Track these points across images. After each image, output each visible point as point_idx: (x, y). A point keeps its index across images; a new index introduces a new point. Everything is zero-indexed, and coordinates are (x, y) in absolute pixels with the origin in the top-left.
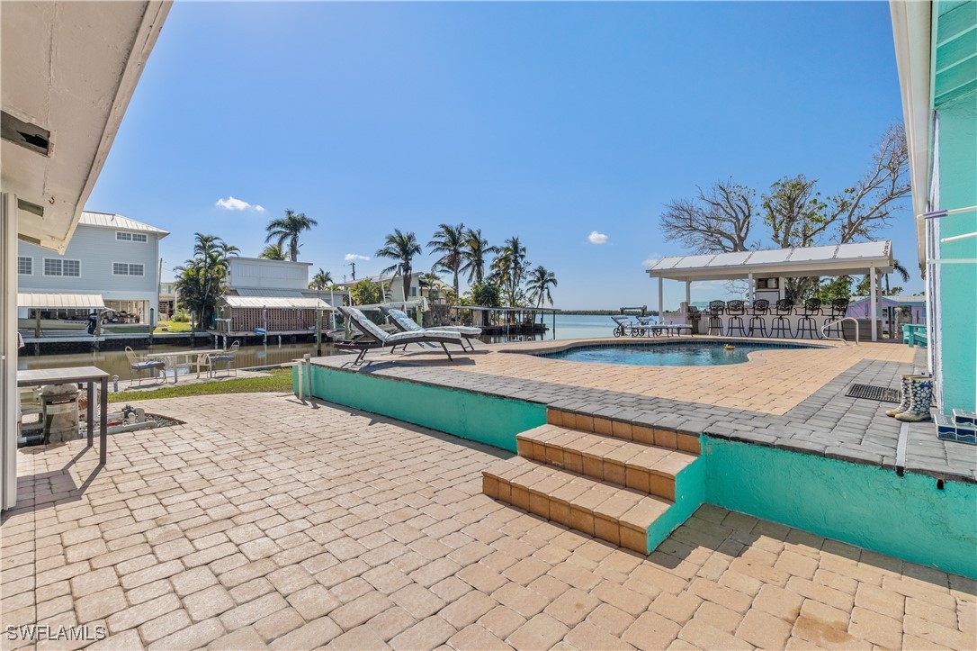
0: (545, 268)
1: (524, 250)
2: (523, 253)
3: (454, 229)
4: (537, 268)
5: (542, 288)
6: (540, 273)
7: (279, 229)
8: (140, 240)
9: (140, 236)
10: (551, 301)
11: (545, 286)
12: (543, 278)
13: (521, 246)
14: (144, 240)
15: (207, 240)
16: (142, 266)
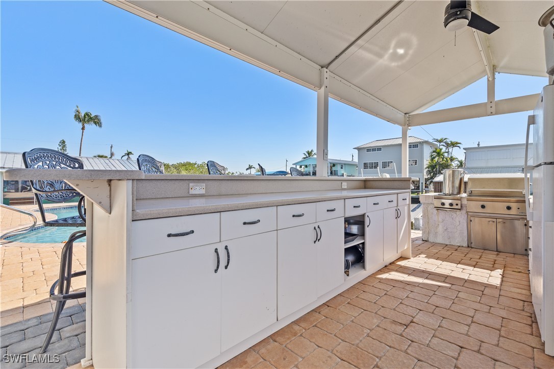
8: (415, 147)
9: (415, 145)
14: (417, 147)
15: (440, 141)
16: (416, 160)
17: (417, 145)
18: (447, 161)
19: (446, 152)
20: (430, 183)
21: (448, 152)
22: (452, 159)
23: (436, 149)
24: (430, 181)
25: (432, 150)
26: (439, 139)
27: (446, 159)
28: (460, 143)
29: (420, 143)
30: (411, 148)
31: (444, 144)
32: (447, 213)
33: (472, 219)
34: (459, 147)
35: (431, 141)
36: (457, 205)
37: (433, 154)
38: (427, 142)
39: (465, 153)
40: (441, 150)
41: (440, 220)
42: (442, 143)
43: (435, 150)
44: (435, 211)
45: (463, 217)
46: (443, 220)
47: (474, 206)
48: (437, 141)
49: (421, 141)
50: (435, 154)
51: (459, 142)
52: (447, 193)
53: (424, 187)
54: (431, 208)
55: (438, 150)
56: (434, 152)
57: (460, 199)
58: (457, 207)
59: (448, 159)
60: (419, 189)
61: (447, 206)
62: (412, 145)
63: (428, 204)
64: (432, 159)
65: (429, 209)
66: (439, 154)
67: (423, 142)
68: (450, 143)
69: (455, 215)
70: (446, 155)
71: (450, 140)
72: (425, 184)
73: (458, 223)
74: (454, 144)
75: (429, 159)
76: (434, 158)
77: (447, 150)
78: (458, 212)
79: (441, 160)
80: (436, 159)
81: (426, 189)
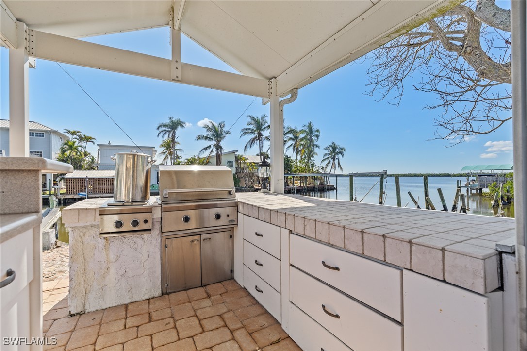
0: (337, 144)
1: (318, 131)
2: (317, 133)
3: (260, 118)
4: (331, 144)
5: (334, 159)
6: (333, 148)
7: (164, 128)
8: (40, 136)
9: (40, 133)
10: (341, 168)
11: (336, 157)
12: (335, 152)
13: (314, 128)
14: (43, 136)
15: (73, 133)
16: (41, 153)
17: (43, 134)
18: (81, 155)
19: (80, 146)
20: (61, 180)
21: (81, 146)
22: (86, 154)
23: (68, 141)
24: (61, 177)
25: (61, 143)
26: (72, 130)
27: (80, 153)
28: (94, 139)
29: (47, 131)
30: (33, 136)
31: (78, 138)
32: (125, 240)
33: (168, 242)
34: (93, 142)
35: (61, 131)
36: (146, 222)
37: (64, 146)
38: (56, 132)
39: (99, 149)
40: (74, 142)
41: (112, 257)
42: (75, 136)
43: (66, 142)
44: (101, 242)
45: (155, 242)
46: (118, 257)
47: (174, 221)
48: (69, 132)
49: (47, 129)
50: (66, 147)
51: (93, 137)
52: (123, 198)
53: (52, 185)
54: (92, 238)
55: (70, 143)
56: (65, 144)
57: (150, 210)
58: (146, 226)
59: (82, 154)
60: (46, 188)
61: (128, 226)
62: (35, 132)
63: (85, 227)
64: (63, 152)
65: (87, 239)
66: (71, 147)
67: (51, 132)
68: (83, 136)
69: (140, 241)
70: (79, 148)
71: (84, 134)
72: (54, 181)
73: (146, 255)
74: (88, 139)
75: (59, 152)
76: (66, 151)
77: (80, 144)
78: (146, 235)
79: (74, 154)
80: (68, 153)
81: (56, 187)
